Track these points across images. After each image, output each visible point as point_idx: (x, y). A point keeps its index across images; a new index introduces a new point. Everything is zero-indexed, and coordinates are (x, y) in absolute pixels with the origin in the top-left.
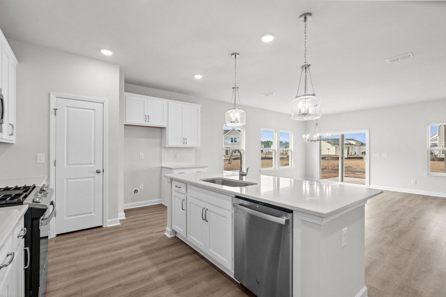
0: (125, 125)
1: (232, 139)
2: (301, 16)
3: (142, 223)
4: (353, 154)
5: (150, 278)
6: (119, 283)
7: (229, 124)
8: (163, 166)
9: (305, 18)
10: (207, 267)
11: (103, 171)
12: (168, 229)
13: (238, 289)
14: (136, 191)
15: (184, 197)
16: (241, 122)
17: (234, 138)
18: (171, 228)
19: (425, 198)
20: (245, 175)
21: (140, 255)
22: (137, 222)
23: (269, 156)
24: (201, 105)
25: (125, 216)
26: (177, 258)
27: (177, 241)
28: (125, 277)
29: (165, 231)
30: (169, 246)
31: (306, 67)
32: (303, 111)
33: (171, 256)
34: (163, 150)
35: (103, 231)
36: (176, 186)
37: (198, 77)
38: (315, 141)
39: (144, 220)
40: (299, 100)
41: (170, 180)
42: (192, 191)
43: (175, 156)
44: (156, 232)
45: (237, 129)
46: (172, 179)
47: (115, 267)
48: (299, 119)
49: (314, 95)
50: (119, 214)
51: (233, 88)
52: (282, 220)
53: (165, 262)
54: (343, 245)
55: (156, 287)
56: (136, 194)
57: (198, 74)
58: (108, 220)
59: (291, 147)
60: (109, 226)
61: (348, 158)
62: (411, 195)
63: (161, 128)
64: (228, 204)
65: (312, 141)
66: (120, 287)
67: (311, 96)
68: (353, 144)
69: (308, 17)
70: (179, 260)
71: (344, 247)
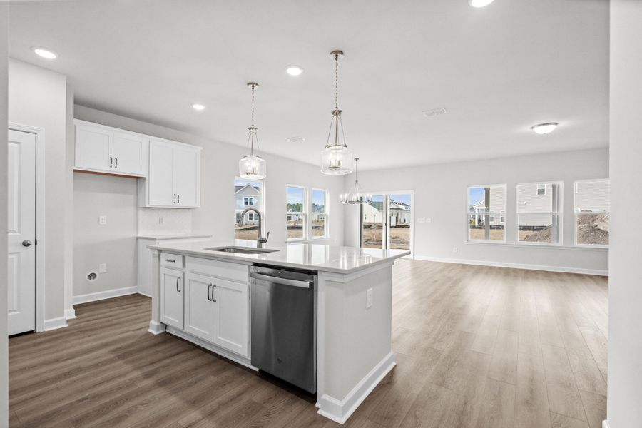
0: (75, 171)
1: (246, 199)
2: (332, 53)
3: (106, 321)
4: (402, 221)
5: (132, 383)
6: (83, 397)
7: (244, 176)
8: (140, 235)
9: (337, 56)
10: (214, 361)
11: (36, 244)
12: (154, 323)
13: (256, 377)
14: (92, 276)
15: (180, 274)
16: (261, 174)
17: (249, 198)
18: (159, 321)
19: (464, 266)
20: (265, 241)
21: (111, 361)
22: (97, 321)
23: (300, 225)
24: (201, 148)
25: (76, 315)
26: (171, 357)
27: (168, 337)
28: (89, 389)
29: (148, 327)
30: (155, 345)
31: (337, 113)
32: (333, 165)
33: (160, 355)
34: (141, 212)
35: (35, 338)
36: (167, 260)
37: (199, 107)
38: (354, 202)
39: (110, 316)
40: (330, 151)
41: (156, 253)
42: (192, 264)
43: (160, 221)
44: (134, 330)
45: (253, 185)
46: (160, 251)
47: (71, 379)
48: (328, 173)
49: (345, 146)
50: (65, 311)
51: (250, 129)
52: (306, 284)
53: (153, 363)
54: (368, 306)
55: (144, 392)
56: (92, 281)
57: (198, 103)
58: (45, 321)
59: (327, 211)
60: (46, 330)
61: (397, 227)
62: (452, 264)
63: (137, 178)
64: (243, 274)
65: (350, 202)
66: (85, 401)
67: (341, 147)
68: (402, 210)
69: (339, 55)
70: (173, 359)
71: (369, 308)
